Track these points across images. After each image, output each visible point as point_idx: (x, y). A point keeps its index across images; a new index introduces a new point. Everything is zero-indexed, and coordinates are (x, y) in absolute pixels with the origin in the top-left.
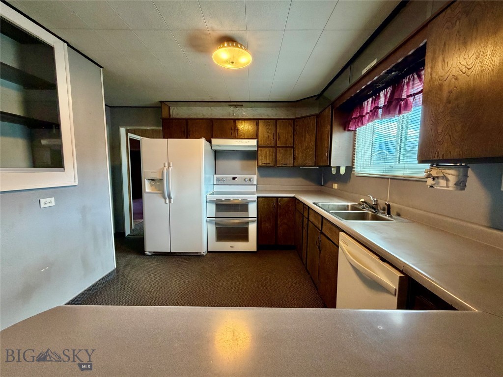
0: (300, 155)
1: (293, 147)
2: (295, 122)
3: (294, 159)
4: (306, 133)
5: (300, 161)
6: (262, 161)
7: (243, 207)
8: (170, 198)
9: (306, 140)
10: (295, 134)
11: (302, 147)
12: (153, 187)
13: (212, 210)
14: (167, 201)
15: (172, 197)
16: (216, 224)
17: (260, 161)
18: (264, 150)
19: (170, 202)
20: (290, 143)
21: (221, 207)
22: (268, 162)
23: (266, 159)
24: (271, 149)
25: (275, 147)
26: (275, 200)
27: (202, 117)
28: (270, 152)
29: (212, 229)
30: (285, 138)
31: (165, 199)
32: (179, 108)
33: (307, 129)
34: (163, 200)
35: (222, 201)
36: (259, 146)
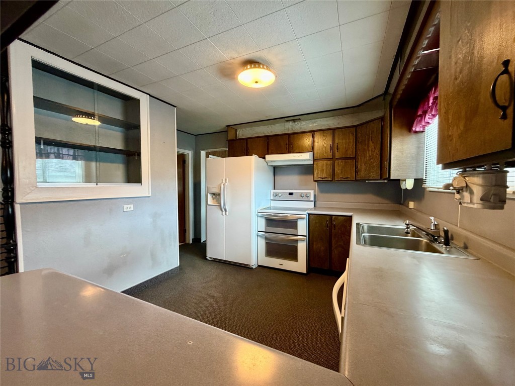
0: (363, 167)
1: (355, 158)
2: (357, 129)
3: (356, 172)
4: (369, 141)
5: (362, 174)
6: (318, 175)
7: (292, 224)
8: (225, 210)
9: (370, 149)
10: (357, 142)
11: (365, 157)
12: (215, 200)
13: (262, 224)
15: (227, 209)
16: (266, 238)
17: (316, 175)
18: (320, 163)
19: (226, 214)
20: (351, 153)
21: (272, 222)
22: (324, 176)
23: (323, 172)
24: (329, 162)
25: (333, 158)
26: (328, 218)
27: (264, 135)
28: (327, 165)
29: (262, 243)
30: (346, 148)
31: (222, 211)
32: (244, 129)
33: (371, 136)
34: (221, 212)
35: (271, 215)
36: (314, 160)
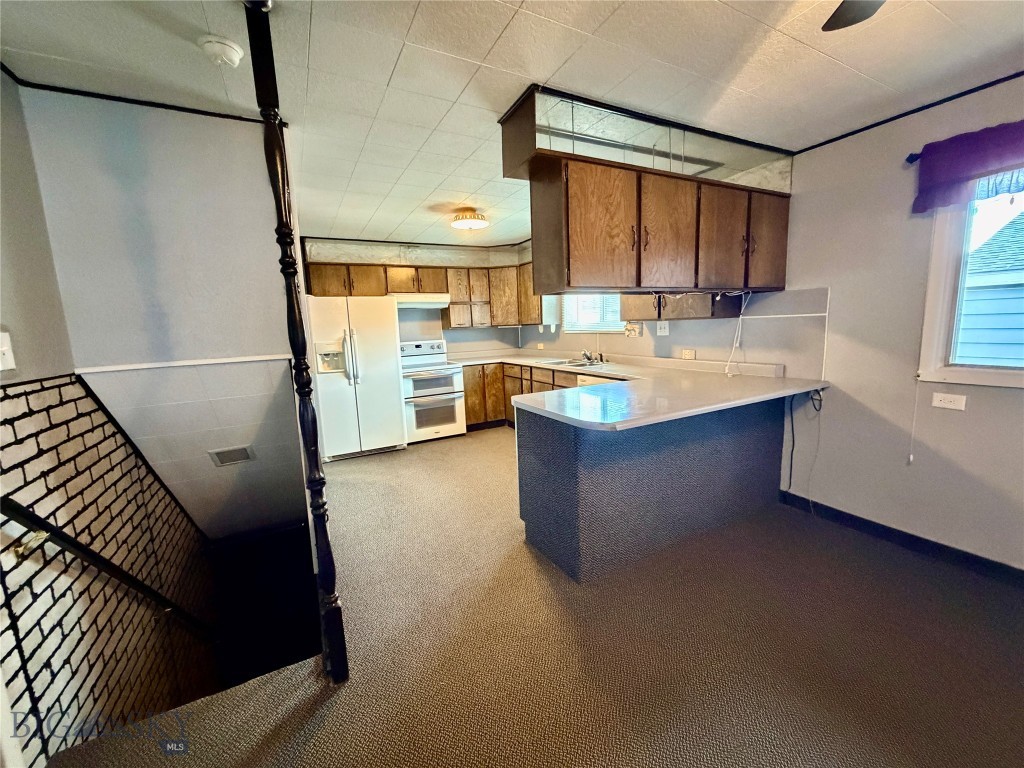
0: (499, 313)
1: (489, 303)
2: (490, 272)
3: (492, 317)
4: (504, 287)
5: (499, 320)
6: (455, 320)
7: (446, 381)
8: (356, 377)
9: (506, 294)
10: (491, 287)
11: (501, 302)
13: (408, 388)
14: (352, 381)
15: (360, 375)
16: (416, 406)
17: (452, 322)
18: (457, 307)
19: (357, 383)
20: (485, 298)
21: (419, 383)
22: (462, 322)
23: (460, 318)
24: (465, 306)
25: (470, 303)
26: (480, 368)
28: (463, 310)
29: (410, 413)
30: (480, 291)
31: (349, 379)
33: (506, 281)
34: (346, 381)
35: (420, 375)
36: (450, 303)
